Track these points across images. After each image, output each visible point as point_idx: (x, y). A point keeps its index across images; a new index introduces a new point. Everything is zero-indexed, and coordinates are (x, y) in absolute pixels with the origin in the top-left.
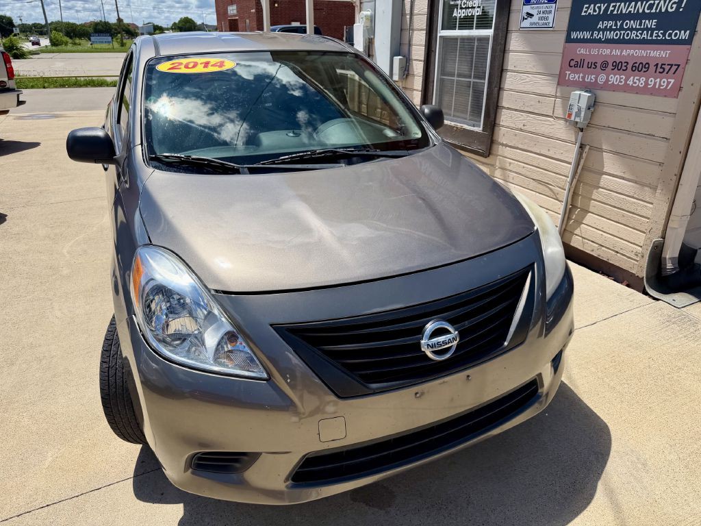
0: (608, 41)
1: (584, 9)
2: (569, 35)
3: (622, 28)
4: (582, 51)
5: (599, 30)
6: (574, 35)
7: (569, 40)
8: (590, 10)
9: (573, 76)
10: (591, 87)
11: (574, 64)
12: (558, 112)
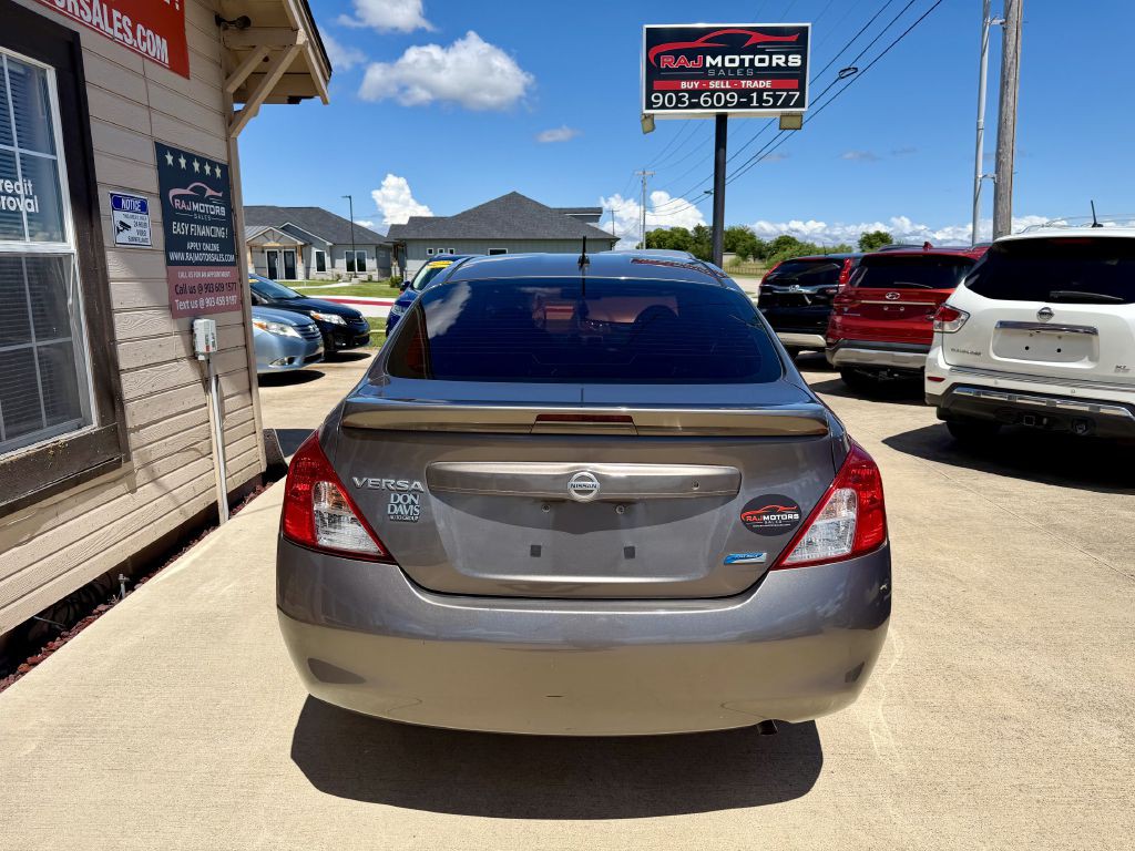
0: (198, 264)
1: (174, 227)
2: (168, 258)
3: (202, 251)
4: (182, 275)
6: (174, 256)
7: (169, 263)
8: (179, 228)
9: (182, 305)
10: (198, 314)
11: (179, 290)
12: (182, 351)
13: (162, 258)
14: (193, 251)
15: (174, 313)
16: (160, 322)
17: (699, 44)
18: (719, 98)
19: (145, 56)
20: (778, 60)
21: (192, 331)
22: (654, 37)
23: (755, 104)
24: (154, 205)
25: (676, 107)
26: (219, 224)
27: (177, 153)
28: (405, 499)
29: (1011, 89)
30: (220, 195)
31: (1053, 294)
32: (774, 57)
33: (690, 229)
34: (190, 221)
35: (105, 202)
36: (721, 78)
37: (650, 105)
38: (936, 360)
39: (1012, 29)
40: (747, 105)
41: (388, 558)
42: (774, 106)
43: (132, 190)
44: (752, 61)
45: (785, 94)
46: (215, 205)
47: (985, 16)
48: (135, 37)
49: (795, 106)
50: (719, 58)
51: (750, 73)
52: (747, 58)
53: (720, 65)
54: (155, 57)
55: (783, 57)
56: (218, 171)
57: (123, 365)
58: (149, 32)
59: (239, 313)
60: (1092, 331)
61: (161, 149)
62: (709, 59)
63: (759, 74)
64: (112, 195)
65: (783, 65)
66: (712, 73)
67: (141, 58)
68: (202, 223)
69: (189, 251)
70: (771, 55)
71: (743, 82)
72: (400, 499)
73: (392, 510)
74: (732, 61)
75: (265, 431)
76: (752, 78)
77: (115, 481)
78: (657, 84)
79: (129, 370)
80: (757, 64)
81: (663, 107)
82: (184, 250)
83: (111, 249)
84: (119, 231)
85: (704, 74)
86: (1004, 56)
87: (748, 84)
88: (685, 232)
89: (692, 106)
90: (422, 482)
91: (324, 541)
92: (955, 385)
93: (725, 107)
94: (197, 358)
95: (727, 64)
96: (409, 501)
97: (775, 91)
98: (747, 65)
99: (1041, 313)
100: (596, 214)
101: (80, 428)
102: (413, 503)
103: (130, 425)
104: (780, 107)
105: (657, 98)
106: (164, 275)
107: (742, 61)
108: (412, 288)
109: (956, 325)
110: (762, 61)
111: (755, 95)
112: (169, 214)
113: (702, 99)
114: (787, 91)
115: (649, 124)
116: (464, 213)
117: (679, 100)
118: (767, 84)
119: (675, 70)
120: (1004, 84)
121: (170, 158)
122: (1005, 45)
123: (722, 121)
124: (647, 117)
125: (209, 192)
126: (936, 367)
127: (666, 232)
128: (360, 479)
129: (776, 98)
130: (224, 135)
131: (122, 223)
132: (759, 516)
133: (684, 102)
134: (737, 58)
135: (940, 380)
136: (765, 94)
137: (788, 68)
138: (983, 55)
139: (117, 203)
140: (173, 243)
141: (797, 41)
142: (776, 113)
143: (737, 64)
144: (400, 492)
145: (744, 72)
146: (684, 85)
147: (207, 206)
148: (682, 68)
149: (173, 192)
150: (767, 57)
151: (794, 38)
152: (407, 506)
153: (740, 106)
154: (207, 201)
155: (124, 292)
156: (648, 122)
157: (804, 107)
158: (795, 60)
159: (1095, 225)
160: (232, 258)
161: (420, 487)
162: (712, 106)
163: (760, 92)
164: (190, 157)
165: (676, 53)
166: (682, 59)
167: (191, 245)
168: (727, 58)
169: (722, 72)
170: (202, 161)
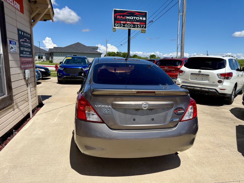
0: (25, 57)
4: (22, 59)
8: (22, 49)
9: (23, 67)
10: (25, 69)
11: (22, 63)
12: (22, 77)
13: (19, 55)
14: (25, 54)
15: (21, 69)
16: (18, 71)
17: (125, 14)
18: (129, 26)
19: (15, 8)
20: (141, 18)
21: (25, 73)
22: (116, 12)
23: (136, 27)
24: (17, 43)
25: (120, 27)
26: (29, 48)
27: (22, 31)
28: (107, 110)
29: (184, 27)
30: (29, 41)
31: (201, 68)
32: (140, 18)
33: (116, 52)
34: (24, 47)
35: (8, 42)
36: (129, 21)
37: (115, 26)
38: (178, 81)
39: (184, 16)
40: (135, 27)
41: (103, 122)
42: (140, 28)
43: (13, 39)
44: (136, 18)
45: (142, 25)
46: (28, 43)
47: (179, 13)
48: (14, 4)
49: (144, 28)
50: (129, 17)
51: (135, 21)
52: (135, 17)
53: (129, 19)
54: (17, 9)
55: (142, 18)
56: (29, 36)
57: (12, 81)
58: (16, 3)
59: (33, 69)
60: (208, 75)
61: (19, 30)
62: (127, 17)
63: (137, 21)
64: (9, 40)
65: (142, 20)
66: (127, 20)
67: (14, 8)
68: (26, 48)
69: (24, 54)
70: (139, 17)
71: (134, 23)
72: (106, 110)
73: (104, 112)
74: (132, 18)
75: (38, 96)
76: (136, 22)
77: (10, 108)
78: (116, 22)
79: (13, 82)
80: (137, 19)
81: (117, 26)
83: (9, 53)
84: (11, 49)
85: (126, 20)
86: (182, 21)
87: (135, 23)
88: (115, 53)
89: (123, 27)
90: (111, 106)
91: (88, 119)
92: (182, 85)
93: (130, 27)
94: (25, 79)
95: (131, 19)
96: (108, 110)
97: (140, 25)
98: (135, 19)
99: (199, 72)
100: (97, 48)
101: (3, 95)
102: (109, 110)
103: (13, 95)
104: (141, 28)
105: (116, 24)
106: (19, 59)
107: (134, 18)
108: (63, 63)
109: (182, 74)
110: (138, 18)
111: (136, 25)
112: (20, 46)
113: (126, 25)
114: (143, 25)
115: (114, 30)
116: (67, 46)
117: (121, 25)
118: (139, 23)
119: (120, 19)
120: (182, 26)
121: (20, 32)
122: (183, 19)
123: (129, 30)
124: (114, 28)
125: (28, 40)
126: (178, 82)
127: (111, 53)
128: (97, 106)
129: (141, 26)
130: (30, 27)
131: (11, 47)
132: (177, 111)
133: (122, 26)
134: (133, 17)
135: (179, 84)
136: (138, 25)
137: (143, 20)
138: (179, 20)
139: (10, 42)
140: (21, 52)
141: (144, 15)
142: (140, 29)
143: (133, 19)
144: (106, 108)
145: (134, 20)
146: (122, 22)
148: (121, 19)
149: (21, 40)
150: (139, 18)
151: (144, 14)
152: (108, 111)
153: (133, 27)
155: (12, 63)
156: (114, 29)
157: (146, 28)
158: (144, 19)
159: (207, 55)
160: (32, 56)
161: (110, 107)
162: (128, 27)
163: (137, 25)
164: (24, 32)
165: (120, 15)
166: (122, 17)
167: (24, 53)
168: (131, 17)
169: (130, 20)
170: (26, 33)
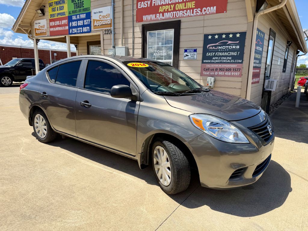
0: (216, 63)
1: (207, 54)
3: (221, 59)
4: (208, 66)
5: (213, 60)
6: (204, 61)
7: (203, 62)
9: (205, 73)
10: (213, 76)
11: (206, 70)
13: (201, 62)
15: (201, 75)
19: (205, 14)
24: (200, 51)
27: (214, 35)
30: (238, 42)
35: (182, 51)
43: (192, 47)
46: (233, 46)
48: (201, 12)
54: (209, 13)
56: (238, 35)
58: (208, 8)
61: (206, 36)
64: (185, 49)
82: (211, 59)
83: (182, 60)
84: (185, 57)
106: (200, 66)
121: (210, 37)
125: (230, 42)
139: (186, 51)
147: (227, 47)
149: (209, 45)
154: (229, 45)
160: (240, 61)
167: (215, 58)
